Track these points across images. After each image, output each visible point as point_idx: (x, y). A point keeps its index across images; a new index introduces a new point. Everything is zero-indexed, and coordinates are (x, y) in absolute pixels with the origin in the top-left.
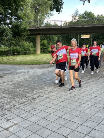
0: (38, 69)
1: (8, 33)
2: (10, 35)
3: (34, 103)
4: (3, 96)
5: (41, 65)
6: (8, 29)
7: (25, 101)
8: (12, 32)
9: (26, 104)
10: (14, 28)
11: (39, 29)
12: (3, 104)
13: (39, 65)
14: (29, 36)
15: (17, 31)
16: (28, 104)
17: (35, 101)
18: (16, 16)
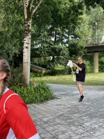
0: (97, 91)
1: (65, 52)
2: (66, 54)
3: (94, 136)
4: (58, 122)
5: (100, 86)
6: (65, 48)
7: (83, 131)
8: (68, 51)
9: (84, 137)
10: (71, 47)
11: (97, 46)
12: (58, 132)
13: (98, 86)
14: (86, 54)
15: (74, 49)
16: (86, 136)
17: (95, 133)
18: (73, 35)
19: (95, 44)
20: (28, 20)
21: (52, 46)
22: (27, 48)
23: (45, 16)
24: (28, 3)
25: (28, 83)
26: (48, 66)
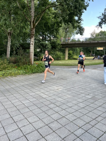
1: (49, 47)
10: (52, 43)
11: (68, 44)
15: (54, 45)
20: (33, 29)
22: (32, 44)
24: (33, 19)
25: (33, 63)
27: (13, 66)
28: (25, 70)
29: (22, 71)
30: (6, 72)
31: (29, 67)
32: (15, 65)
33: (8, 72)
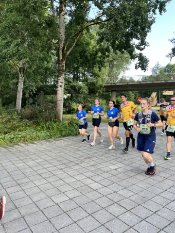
1: (85, 90)
2: (86, 92)
8: (88, 89)
11: (116, 85)
15: (93, 88)
18: (92, 73)
19: (114, 84)
20: (62, 61)
21: (71, 84)
22: (61, 86)
23: (75, 57)
24: (62, 45)
25: (61, 119)
26: (67, 104)
27: (28, 124)
28: (48, 132)
29: (43, 134)
30: (17, 136)
31: (55, 125)
32: (31, 122)
33: (19, 136)
